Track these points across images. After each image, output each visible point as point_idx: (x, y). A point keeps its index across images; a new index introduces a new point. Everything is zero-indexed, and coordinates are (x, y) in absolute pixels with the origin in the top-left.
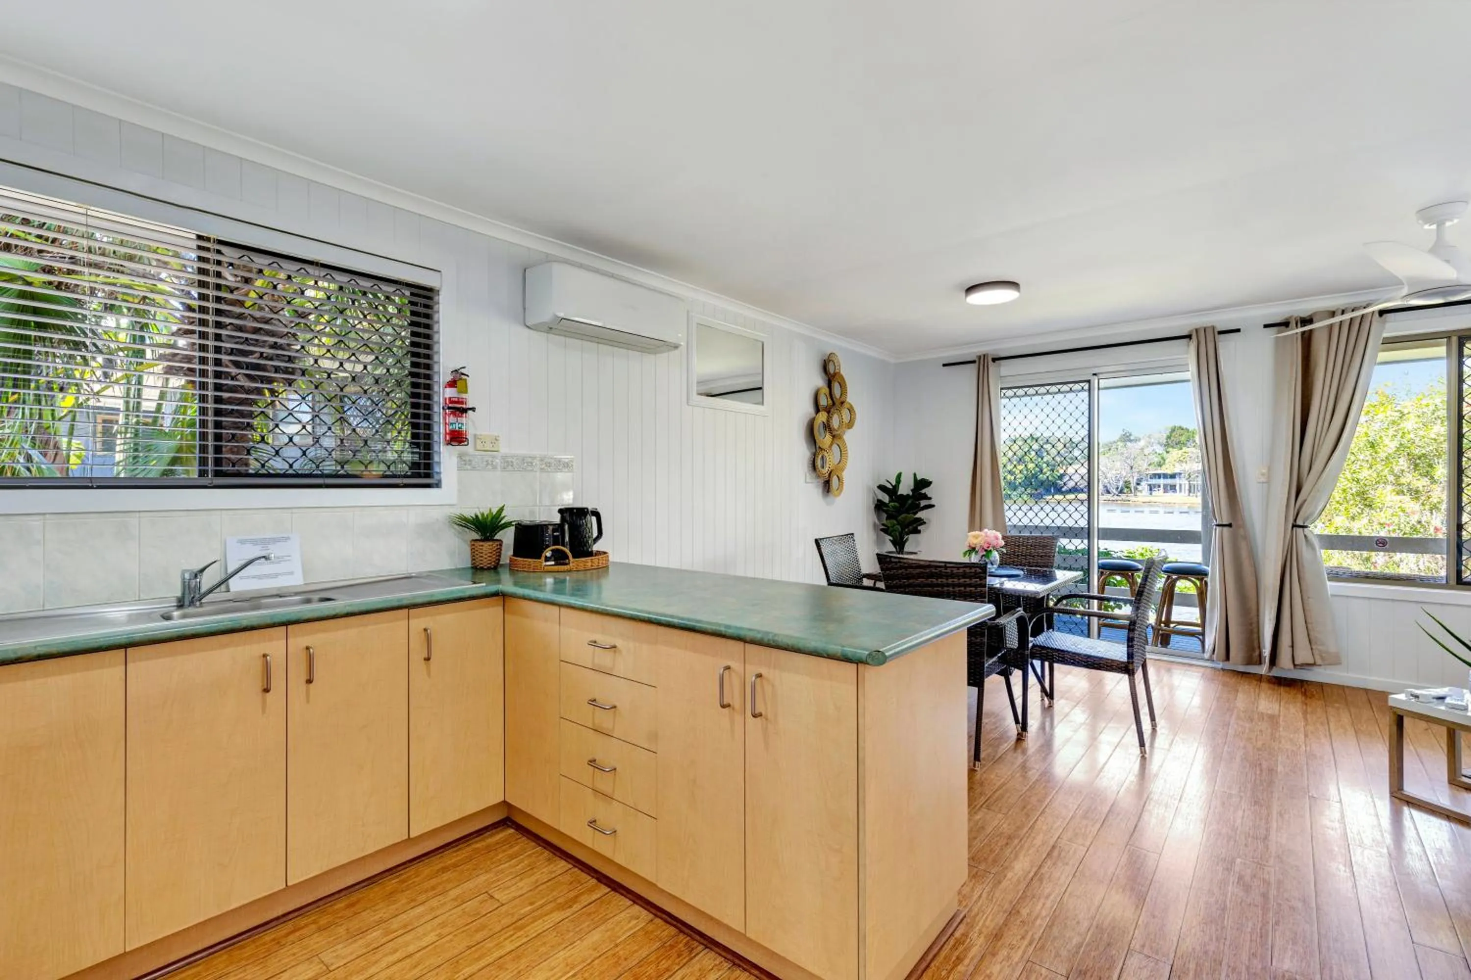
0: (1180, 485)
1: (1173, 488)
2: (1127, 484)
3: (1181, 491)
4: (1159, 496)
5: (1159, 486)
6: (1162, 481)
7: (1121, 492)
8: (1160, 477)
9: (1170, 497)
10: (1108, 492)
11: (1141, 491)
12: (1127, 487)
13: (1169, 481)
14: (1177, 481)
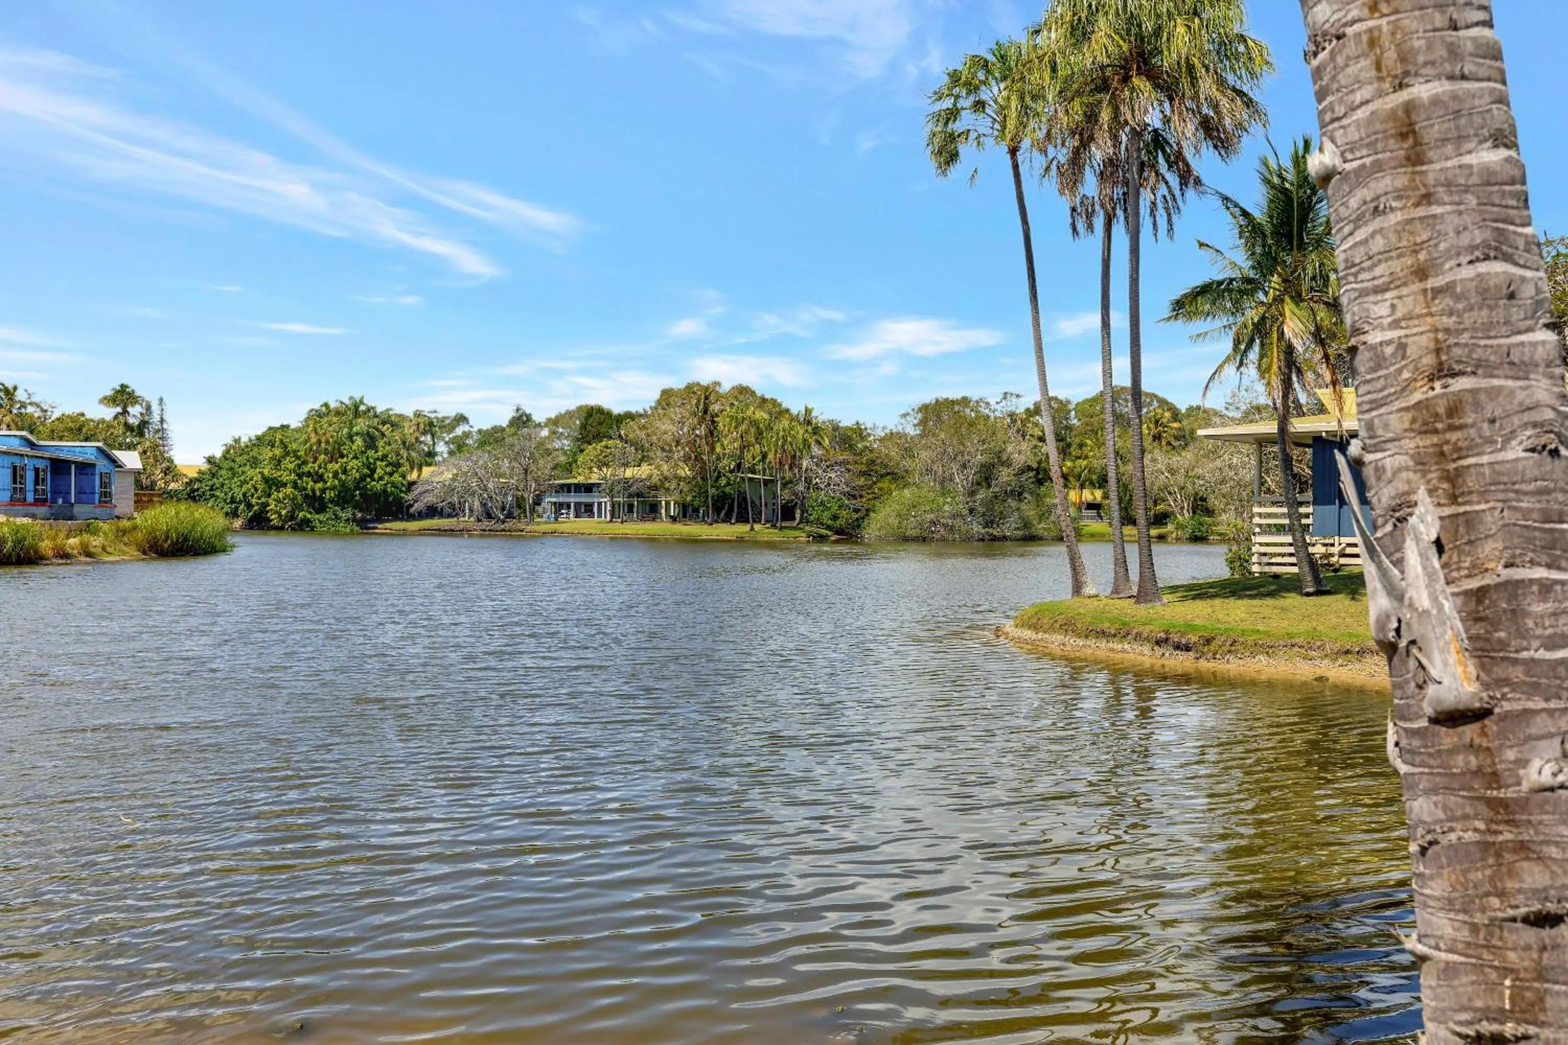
0: (600, 504)
1: (589, 509)
2: (520, 502)
3: (600, 516)
4: (571, 523)
5: (569, 507)
6: (572, 499)
7: (510, 516)
8: (569, 491)
9: (585, 524)
10: (489, 516)
11: (539, 516)
12: (519, 507)
13: (584, 498)
14: (594, 498)
